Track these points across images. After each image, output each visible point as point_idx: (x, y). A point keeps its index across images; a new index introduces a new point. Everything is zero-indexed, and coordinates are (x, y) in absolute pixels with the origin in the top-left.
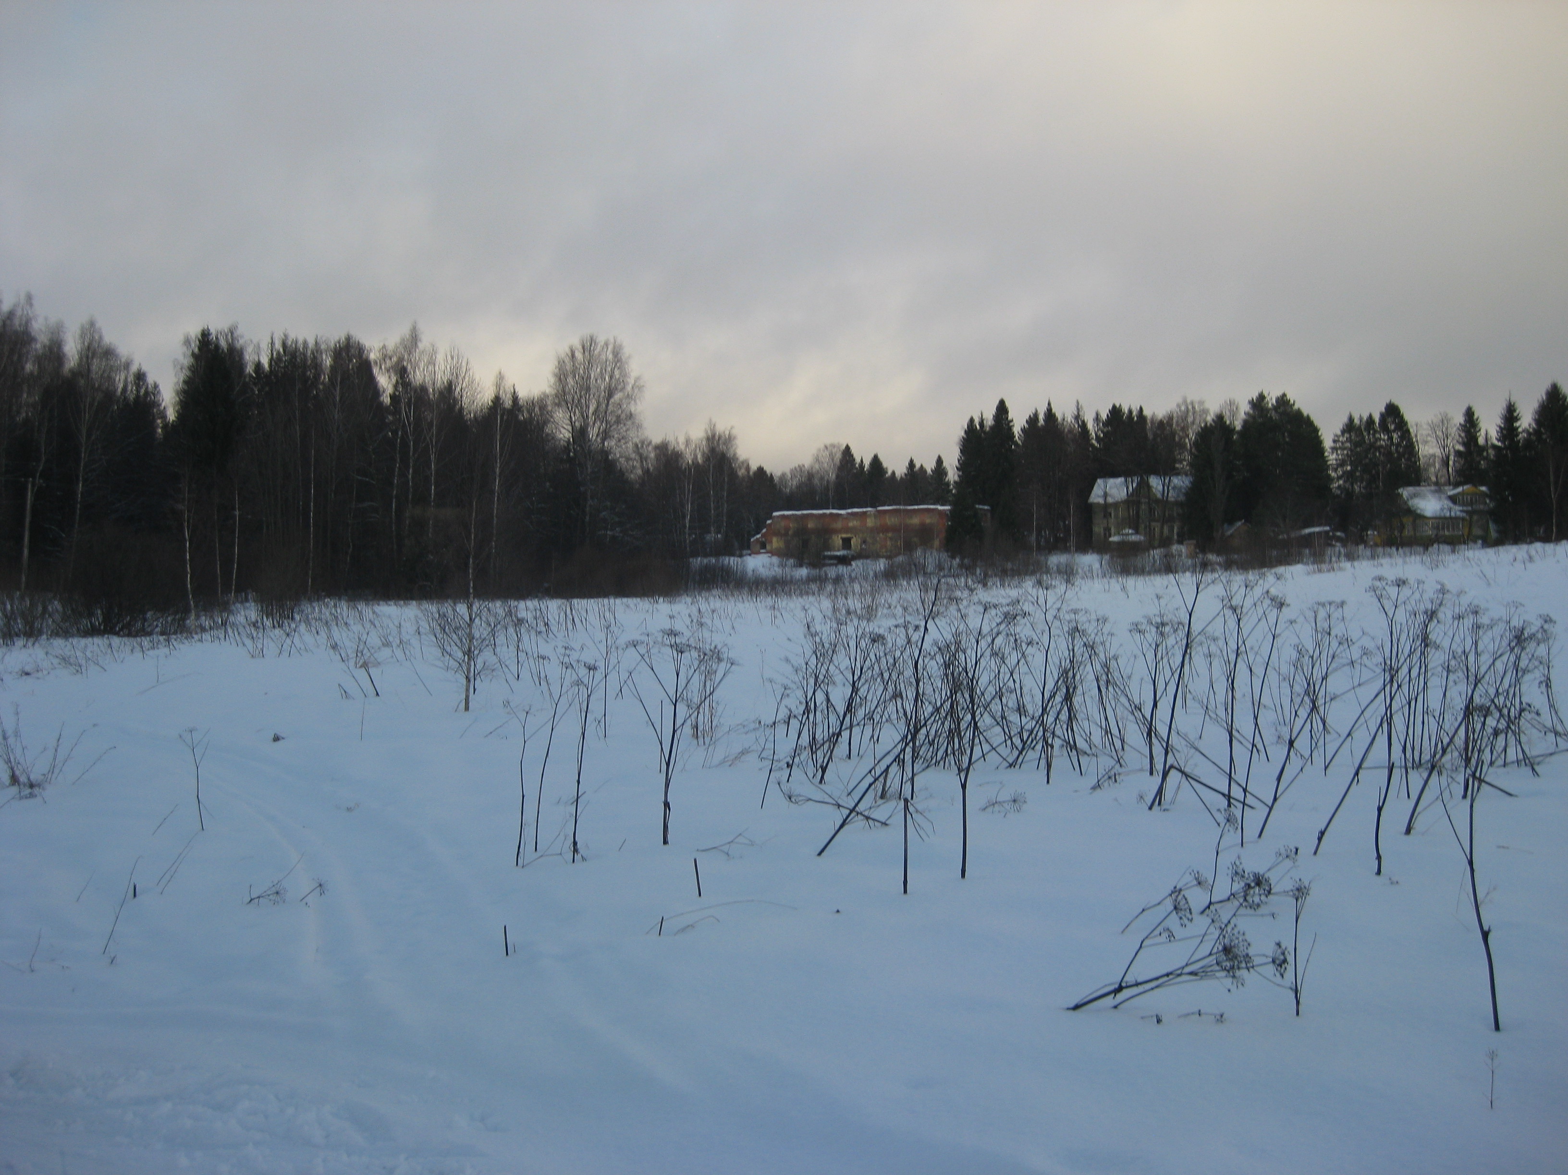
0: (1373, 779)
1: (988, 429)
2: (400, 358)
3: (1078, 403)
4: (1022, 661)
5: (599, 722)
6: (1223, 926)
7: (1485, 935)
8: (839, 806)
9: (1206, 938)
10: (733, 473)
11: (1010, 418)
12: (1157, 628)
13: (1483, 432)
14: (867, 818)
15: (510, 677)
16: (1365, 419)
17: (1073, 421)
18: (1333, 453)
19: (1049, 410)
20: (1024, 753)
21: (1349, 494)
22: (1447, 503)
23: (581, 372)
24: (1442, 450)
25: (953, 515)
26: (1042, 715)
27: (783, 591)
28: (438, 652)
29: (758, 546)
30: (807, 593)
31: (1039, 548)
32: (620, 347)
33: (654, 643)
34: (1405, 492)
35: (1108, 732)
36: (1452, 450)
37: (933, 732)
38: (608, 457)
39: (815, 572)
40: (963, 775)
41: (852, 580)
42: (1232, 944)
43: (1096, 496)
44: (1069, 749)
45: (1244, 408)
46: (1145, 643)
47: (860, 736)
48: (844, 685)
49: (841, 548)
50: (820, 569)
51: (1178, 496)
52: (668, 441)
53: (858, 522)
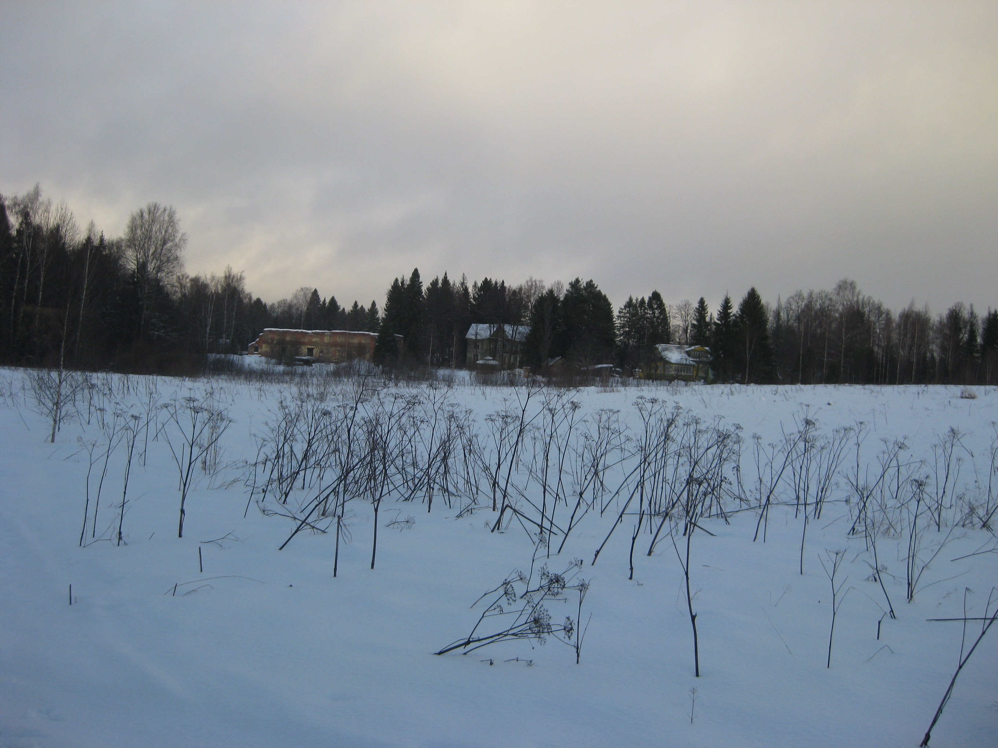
0: (630, 521)
1: (406, 286)
2: (25, 205)
3: (464, 275)
4: (417, 433)
5: (141, 455)
6: (535, 606)
7: (693, 618)
8: (295, 518)
9: (524, 612)
10: (240, 301)
11: (420, 281)
12: (503, 419)
13: (709, 314)
14: (313, 527)
15: (83, 422)
16: (639, 300)
17: (460, 286)
18: (618, 319)
19: (446, 278)
20: (415, 492)
21: (626, 345)
22: (685, 356)
23: (147, 227)
24: (684, 323)
25: (380, 340)
26: (428, 469)
27: (267, 379)
28: (35, 402)
29: (253, 349)
30: (283, 382)
31: (432, 365)
32: (174, 213)
33: (181, 406)
34: (660, 347)
35: (468, 482)
36: (690, 323)
37: (358, 476)
38: (159, 283)
39: (289, 368)
40: (376, 503)
41: (312, 375)
42: (540, 617)
43: (471, 334)
44: (443, 491)
45: (566, 287)
46: (495, 428)
47: (312, 475)
48: (303, 442)
49: (306, 355)
50: (292, 367)
51: (522, 339)
52: (200, 277)
53: (319, 339)
